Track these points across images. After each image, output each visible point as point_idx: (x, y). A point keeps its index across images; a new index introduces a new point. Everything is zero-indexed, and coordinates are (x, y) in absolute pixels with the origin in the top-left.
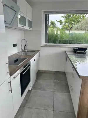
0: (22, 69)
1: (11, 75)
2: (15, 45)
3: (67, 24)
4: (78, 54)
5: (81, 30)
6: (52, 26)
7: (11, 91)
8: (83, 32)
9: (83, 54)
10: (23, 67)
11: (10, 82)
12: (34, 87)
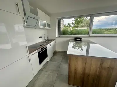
0: (40, 50)
1: (30, 53)
2: (40, 37)
3: (76, 24)
4: (77, 41)
5: (84, 27)
6: (69, 26)
7: (30, 61)
8: (85, 28)
9: (80, 41)
10: (40, 49)
11: (29, 57)
12: (51, 60)
